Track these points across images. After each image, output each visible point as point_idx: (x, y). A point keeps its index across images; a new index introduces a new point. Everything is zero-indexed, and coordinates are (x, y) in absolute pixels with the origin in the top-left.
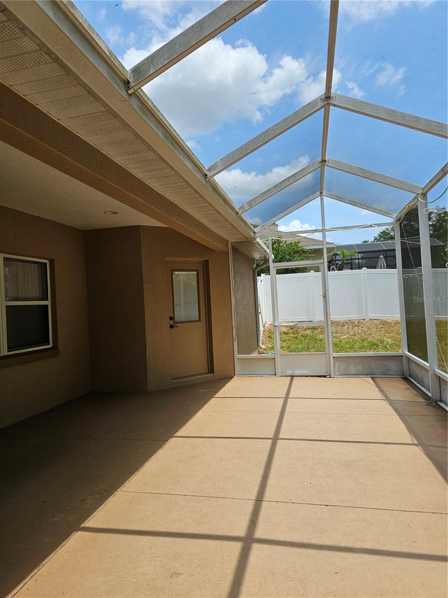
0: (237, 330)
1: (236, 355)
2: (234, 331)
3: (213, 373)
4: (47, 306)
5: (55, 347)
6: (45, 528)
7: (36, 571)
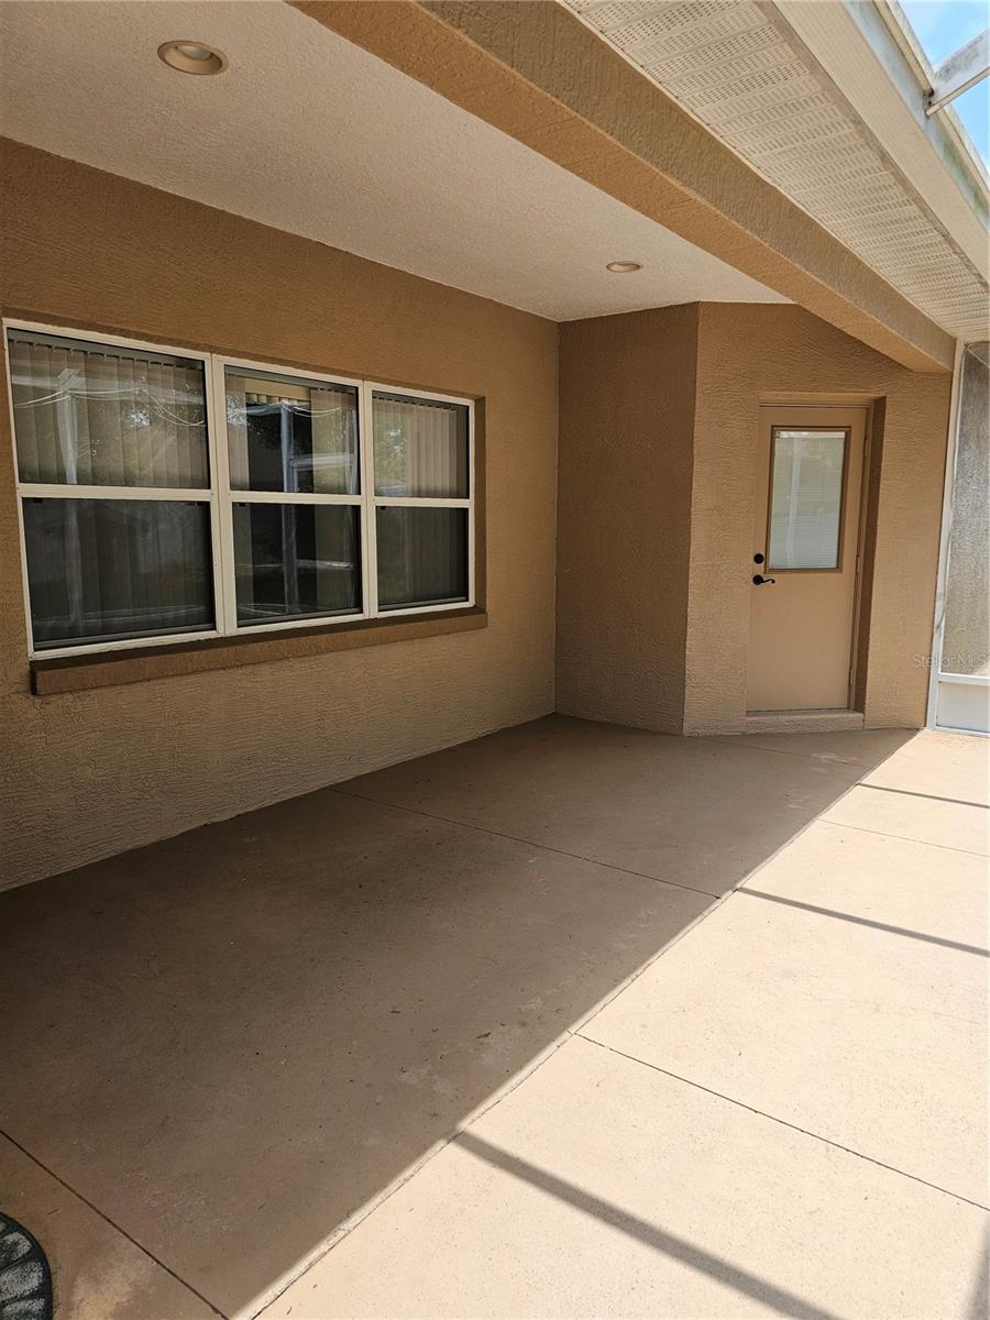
0: (949, 602)
1: (938, 673)
2: (940, 605)
3: (862, 711)
4: (465, 511)
5: (479, 609)
6: (378, 1100)
7: (323, 1247)
